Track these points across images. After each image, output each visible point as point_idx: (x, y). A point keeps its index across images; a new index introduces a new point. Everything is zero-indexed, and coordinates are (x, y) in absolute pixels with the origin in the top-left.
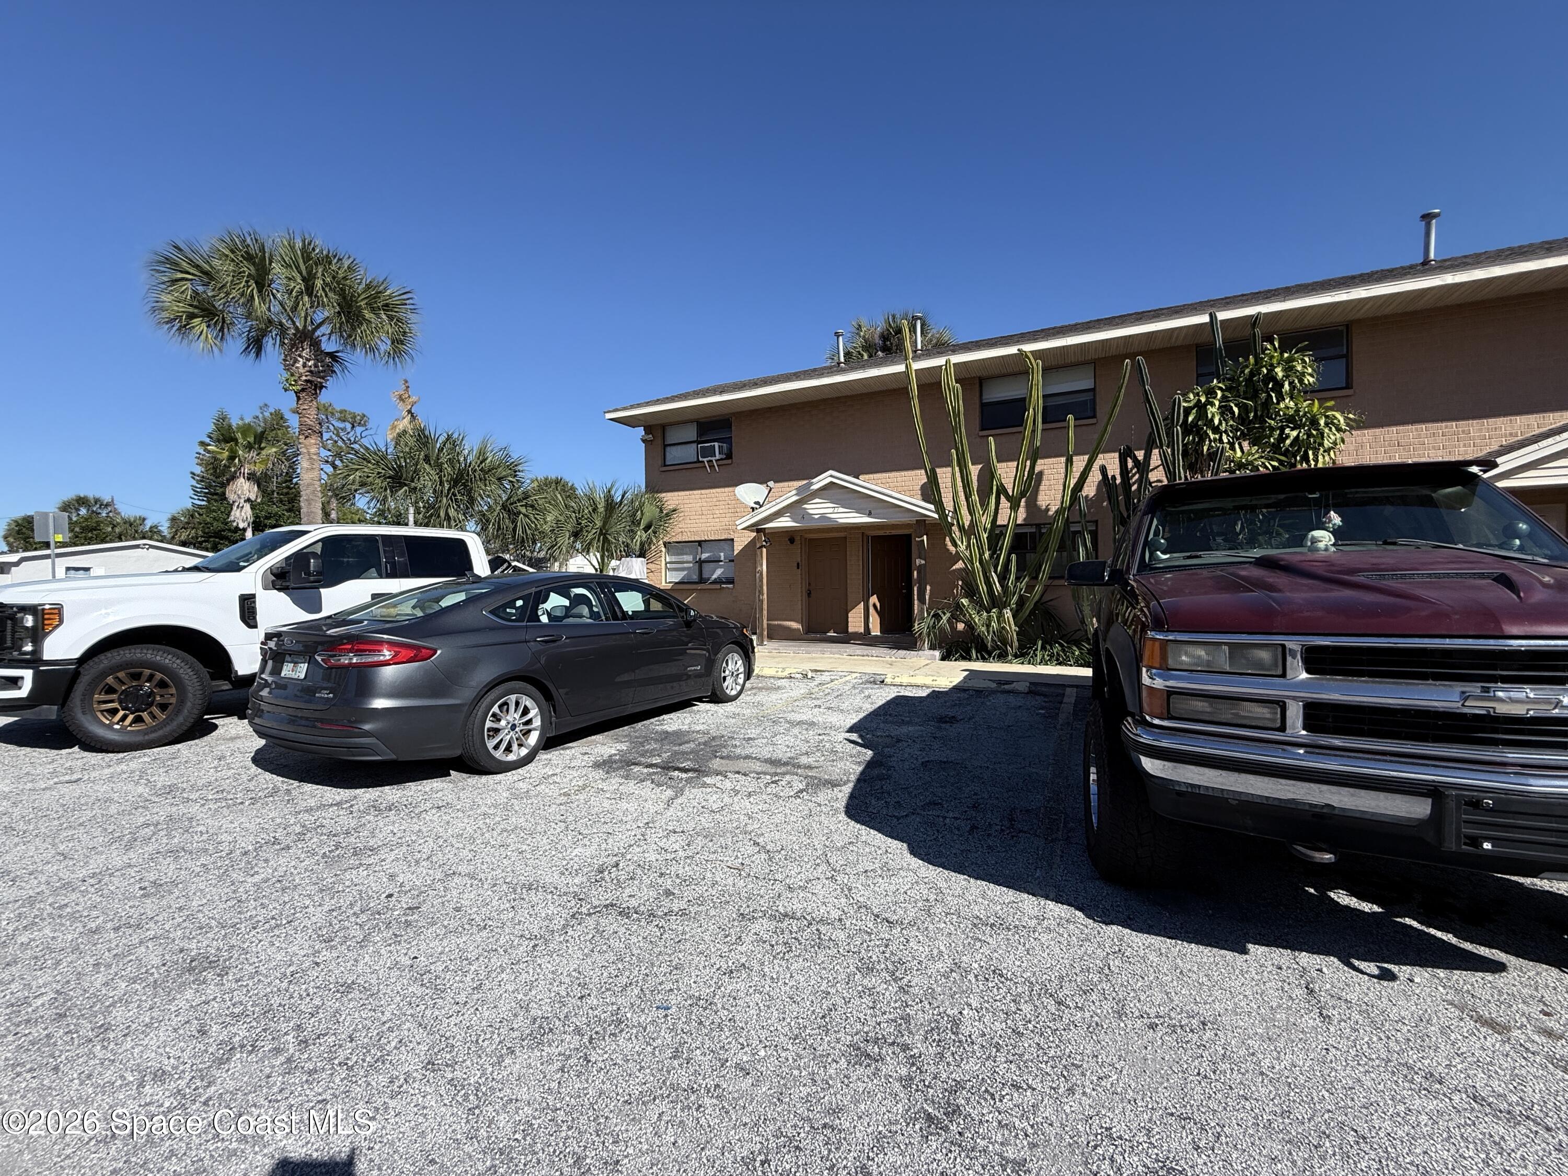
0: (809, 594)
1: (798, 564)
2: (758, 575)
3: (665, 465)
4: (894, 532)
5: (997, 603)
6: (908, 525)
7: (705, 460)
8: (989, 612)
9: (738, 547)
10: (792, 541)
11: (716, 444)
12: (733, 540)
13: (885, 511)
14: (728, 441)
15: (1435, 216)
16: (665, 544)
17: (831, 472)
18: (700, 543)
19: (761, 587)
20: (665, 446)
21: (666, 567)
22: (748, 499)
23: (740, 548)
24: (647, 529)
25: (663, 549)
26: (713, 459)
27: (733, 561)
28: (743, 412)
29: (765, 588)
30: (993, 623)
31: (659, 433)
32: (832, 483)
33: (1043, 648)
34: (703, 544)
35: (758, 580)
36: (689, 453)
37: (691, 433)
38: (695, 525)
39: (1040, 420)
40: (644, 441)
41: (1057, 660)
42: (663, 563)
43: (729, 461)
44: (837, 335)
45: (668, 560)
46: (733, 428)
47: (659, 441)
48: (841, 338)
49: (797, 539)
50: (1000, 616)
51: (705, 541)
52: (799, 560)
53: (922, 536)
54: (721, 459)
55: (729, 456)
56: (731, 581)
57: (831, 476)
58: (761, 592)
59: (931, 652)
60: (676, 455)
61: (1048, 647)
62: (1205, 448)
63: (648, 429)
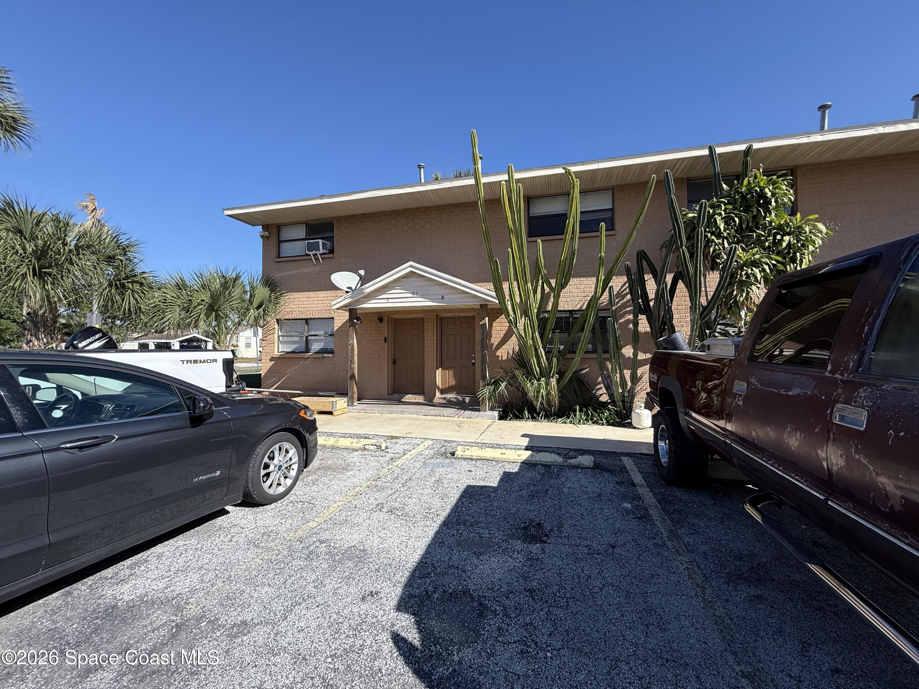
0: (394, 363)
1: (385, 339)
2: (350, 347)
3: (279, 257)
4: (461, 314)
5: (545, 374)
6: (473, 310)
7: (311, 253)
8: (539, 380)
9: (338, 324)
10: (381, 320)
11: (320, 241)
12: (333, 318)
13: (455, 296)
14: (331, 239)
15: (828, 107)
16: (278, 321)
17: (411, 263)
18: (307, 320)
19: (353, 357)
20: (280, 242)
21: (279, 340)
22: (343, 285)
23: (340, 325)
24: (258, 308)
25: (276, 326)
26: (318, 252)
27: (332, 335)
28: (343, 217)
29: (356, 358)
30: (542, 390)
31: (275, 231)
32: (412, 272)
33: (581, 411)
34: (310, 321)
35: (350, 352)
36: (299, 248)
37: (301, 232)
38: (303, 306)
39: (578, 230)
40: (262, 237)
41: (592, 419)
42: (276, 336)
43: (331, 255)
44: (420, 167)
45: (280, 334)
46: (335, 229)
47: (274, 238)
48: (422, 170)
49: (385, 318)
50: (547, 384)
51: (311, 319)
52: (386, 336)
53: (484, 318)
54: (325, 254)
55: (332, 251)
56: (332, 352)
57: (411, 266)
58: (352, 361)
59: (491, 413)
60: (288, 249)
61: (584, 409)
62: (711, 250)
63: (266, 227)
